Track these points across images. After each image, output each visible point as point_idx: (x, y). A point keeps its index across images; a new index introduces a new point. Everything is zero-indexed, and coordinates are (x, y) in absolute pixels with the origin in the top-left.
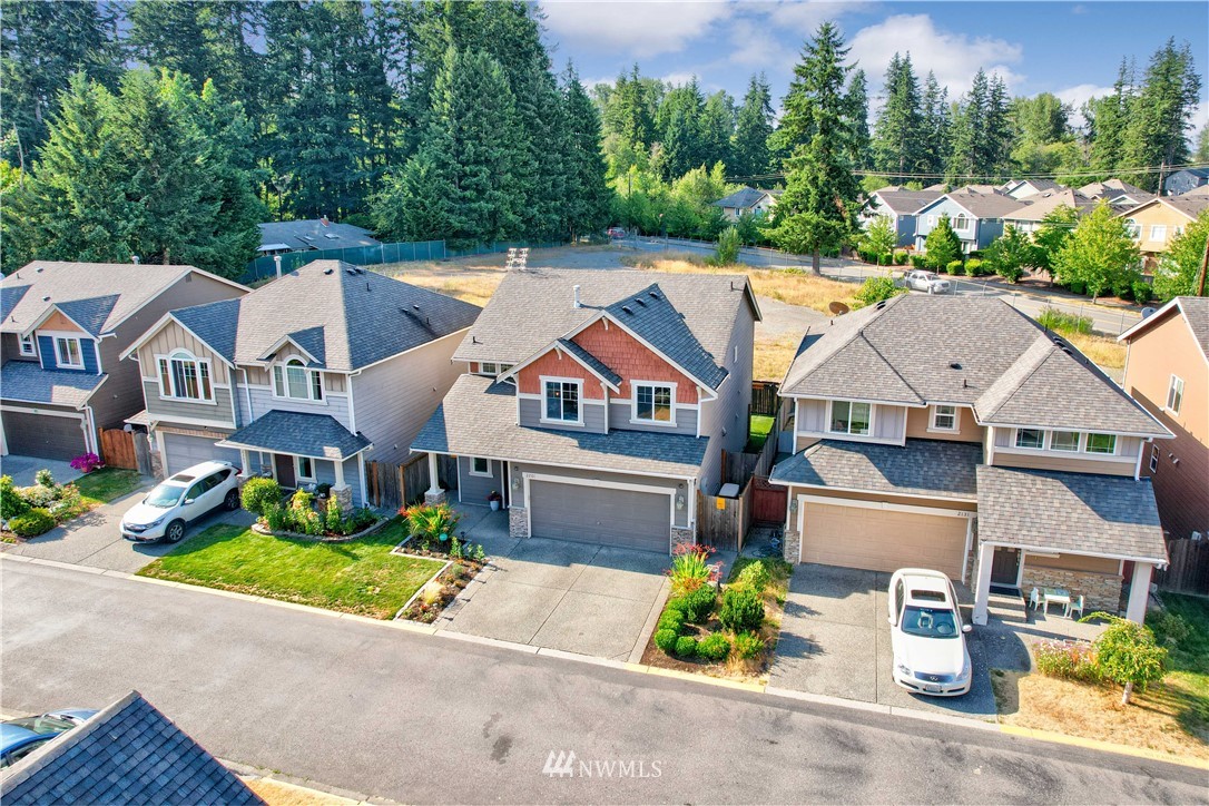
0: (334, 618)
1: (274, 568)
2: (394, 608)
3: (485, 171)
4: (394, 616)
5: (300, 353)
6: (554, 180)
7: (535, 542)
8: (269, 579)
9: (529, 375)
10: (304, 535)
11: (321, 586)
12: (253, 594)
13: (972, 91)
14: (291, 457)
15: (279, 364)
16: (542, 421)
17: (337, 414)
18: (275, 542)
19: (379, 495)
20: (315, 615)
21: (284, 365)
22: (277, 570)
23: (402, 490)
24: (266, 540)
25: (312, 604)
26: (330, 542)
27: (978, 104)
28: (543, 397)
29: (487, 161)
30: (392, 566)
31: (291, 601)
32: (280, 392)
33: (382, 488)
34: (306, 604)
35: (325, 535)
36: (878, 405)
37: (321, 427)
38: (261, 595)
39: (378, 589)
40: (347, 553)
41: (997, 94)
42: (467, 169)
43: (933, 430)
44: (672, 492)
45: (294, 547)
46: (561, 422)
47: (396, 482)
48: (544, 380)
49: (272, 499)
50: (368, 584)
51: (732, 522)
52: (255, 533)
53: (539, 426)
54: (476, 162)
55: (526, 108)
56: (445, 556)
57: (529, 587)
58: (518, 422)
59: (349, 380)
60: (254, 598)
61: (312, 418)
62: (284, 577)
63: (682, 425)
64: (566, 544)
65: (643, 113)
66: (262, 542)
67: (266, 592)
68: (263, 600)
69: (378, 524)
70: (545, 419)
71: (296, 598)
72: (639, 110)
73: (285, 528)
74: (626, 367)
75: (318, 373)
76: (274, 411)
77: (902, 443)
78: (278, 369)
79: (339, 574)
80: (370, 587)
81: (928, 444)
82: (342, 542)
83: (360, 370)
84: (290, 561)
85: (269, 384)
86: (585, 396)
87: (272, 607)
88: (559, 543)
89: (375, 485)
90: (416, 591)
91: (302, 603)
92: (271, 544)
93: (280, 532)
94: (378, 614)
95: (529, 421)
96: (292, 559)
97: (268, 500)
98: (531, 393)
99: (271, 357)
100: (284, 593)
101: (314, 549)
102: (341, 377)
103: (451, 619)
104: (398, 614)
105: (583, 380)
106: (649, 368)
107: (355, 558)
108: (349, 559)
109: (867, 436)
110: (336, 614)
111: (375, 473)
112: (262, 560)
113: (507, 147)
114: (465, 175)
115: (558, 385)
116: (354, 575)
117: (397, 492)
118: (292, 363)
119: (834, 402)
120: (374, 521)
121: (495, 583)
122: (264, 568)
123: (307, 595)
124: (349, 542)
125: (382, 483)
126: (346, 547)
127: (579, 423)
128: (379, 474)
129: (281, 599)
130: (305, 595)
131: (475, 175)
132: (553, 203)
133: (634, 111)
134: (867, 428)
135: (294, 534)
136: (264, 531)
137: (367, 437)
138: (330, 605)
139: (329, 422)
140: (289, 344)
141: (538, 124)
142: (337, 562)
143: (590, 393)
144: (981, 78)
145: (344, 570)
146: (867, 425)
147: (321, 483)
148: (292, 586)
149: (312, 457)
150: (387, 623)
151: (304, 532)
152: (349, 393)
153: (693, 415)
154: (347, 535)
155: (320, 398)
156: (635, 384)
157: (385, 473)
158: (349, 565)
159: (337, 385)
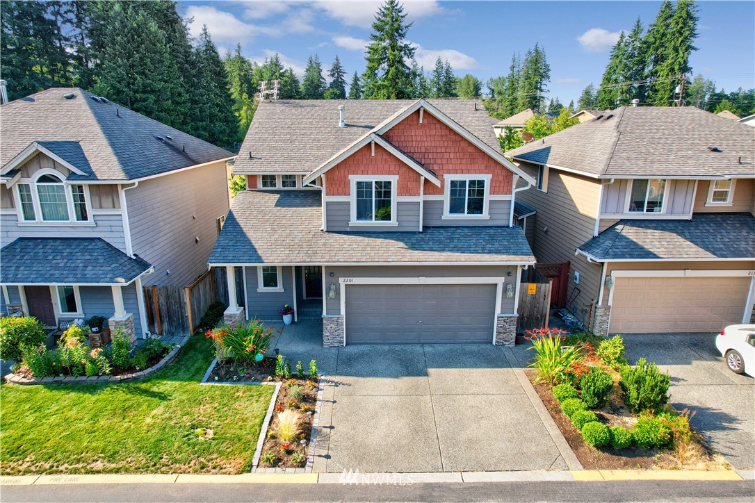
0: (166, 486)
1: (51, 427)
2: (245, 454)
3: (152, 98)
4: (251, 466)
5: (55, 164)
6: (201, 107)
7: (352, 350)
8: (48, 444)
9: (336, 177)
10: (84, 378)
11: (130, 442)
12: (26, 472)
13: (435, 69)
14: (48, 287)
15: (25, 181)
16: (351, 224)
17: (108, 235)
18: (43, 393)
19: (161, 322)
20: (135, 486)
21: (32, 182)
22: (56, 430)
23: (189, 313)
24: (29, 391)
25: (127, 471)
26: (121, 381)
27: (438, 77)
28: (352, 199)
29: (153, 92)
30: (213, 398)
31: (92, 472)
32: (29, 215)
33: (164, 314)
34: (117, 471)
35: (114, 373)
36: (672, 180)
37: (91, 252)
38: (40, 472)
39: (210, 433)
40: (146, 392)
41: (448, 71)
42: (138, 96)
43: (711, 204)
44: (500, 281)
45: (73, 395)
46: (373, 223)
47: (181, 306)
48: (354, 179)
49: (33, 340)
50: (193, 427)
51: (541, 306)
52: (11, 385)
53: (348, 229)
54: (144, 92)
55: (177, 57)
56: (270, 378)
57: (387, 399)
58: (324, 227)
59: (122, 194)
60: (28, 480)
61: (76, 243)
62: (71, 437)
63: (494, 217)
64: (387, 348)
65: (245, 75)
66: (24, 395)
67: (47, 466)
68: (45, 480)
69: (172, 353)
70: (354, 221)
71: (99, 465)
72: (242, 74)
73: (56, 373)
74: (439, 161)
75: (80, 187)
76: (21, 239)
77: (689, 217)
78: (24, 189)
79: (149, 420)
80: (199, 431)
81: (708, 217)
82: (135, 380)
83: (136, 181)
84: (73, 413)
85: (13, 206)
86: (400, 194)
87: (63, 487)
88: (378, 347)
89: (156, 312)
90: (261, 425)
91: (111, 472)
92: (39, 396)
93: (50, 379)
94: (229, 469)
95: (336, 227)
96: (75, 410)
97: (28, 341)
98: (339, 194)
99: (12, 173)
100: (78, 461)
101: (105, 395)
102: (112, 189)
103: (328, 457)
104: (255, 462)
105: (397, 177)
106: (464, 161)
107: (162, 397)
108: (156, 400)
109: (660, 214)
110: (169, 479)
111: (155, 300)
112: (30, 419)
113: (166, 82)
114: (136, 100)
115: (369, 185)
116: (170, 418)
117: (183, 317)
118: (44, 179)
119: (635, 180)
120: (166, 351)
121: (345, 400)
122: (36, 430)
123: (114, 459)
124: (147, 379)
125: (164, 308)
126: (144, 386)
127: (393, 222)
128: (160, 300)
129: (76, 471)
130: (112, 457)
131: (145, 100)
132: (201, 123)
133: (239, 75)
134: (660, 206)
135: (69, 378)
136: (25, 380)
137: (146, 259)
138: (153, 467)
139: (100, 244)
140: (39, 156)
141: (186, 69)
142: (139, 405)
143: (403, 190)
144: (440, 63)
145: (152, 415)
146: (661, 203)
147: (89, 317)
148: (87, 449)
149: (75, 285)
150: (245, 478)
151: (83, 374)
152: (124, 210)
153: (506, 206)
154: (141, 370)
155: (85, 218)
156: (449, 178)
157: (168, 297)
158: (157, 406)
159: (107, 201)
